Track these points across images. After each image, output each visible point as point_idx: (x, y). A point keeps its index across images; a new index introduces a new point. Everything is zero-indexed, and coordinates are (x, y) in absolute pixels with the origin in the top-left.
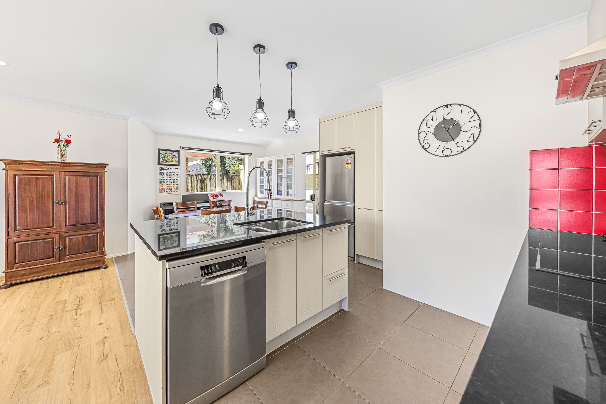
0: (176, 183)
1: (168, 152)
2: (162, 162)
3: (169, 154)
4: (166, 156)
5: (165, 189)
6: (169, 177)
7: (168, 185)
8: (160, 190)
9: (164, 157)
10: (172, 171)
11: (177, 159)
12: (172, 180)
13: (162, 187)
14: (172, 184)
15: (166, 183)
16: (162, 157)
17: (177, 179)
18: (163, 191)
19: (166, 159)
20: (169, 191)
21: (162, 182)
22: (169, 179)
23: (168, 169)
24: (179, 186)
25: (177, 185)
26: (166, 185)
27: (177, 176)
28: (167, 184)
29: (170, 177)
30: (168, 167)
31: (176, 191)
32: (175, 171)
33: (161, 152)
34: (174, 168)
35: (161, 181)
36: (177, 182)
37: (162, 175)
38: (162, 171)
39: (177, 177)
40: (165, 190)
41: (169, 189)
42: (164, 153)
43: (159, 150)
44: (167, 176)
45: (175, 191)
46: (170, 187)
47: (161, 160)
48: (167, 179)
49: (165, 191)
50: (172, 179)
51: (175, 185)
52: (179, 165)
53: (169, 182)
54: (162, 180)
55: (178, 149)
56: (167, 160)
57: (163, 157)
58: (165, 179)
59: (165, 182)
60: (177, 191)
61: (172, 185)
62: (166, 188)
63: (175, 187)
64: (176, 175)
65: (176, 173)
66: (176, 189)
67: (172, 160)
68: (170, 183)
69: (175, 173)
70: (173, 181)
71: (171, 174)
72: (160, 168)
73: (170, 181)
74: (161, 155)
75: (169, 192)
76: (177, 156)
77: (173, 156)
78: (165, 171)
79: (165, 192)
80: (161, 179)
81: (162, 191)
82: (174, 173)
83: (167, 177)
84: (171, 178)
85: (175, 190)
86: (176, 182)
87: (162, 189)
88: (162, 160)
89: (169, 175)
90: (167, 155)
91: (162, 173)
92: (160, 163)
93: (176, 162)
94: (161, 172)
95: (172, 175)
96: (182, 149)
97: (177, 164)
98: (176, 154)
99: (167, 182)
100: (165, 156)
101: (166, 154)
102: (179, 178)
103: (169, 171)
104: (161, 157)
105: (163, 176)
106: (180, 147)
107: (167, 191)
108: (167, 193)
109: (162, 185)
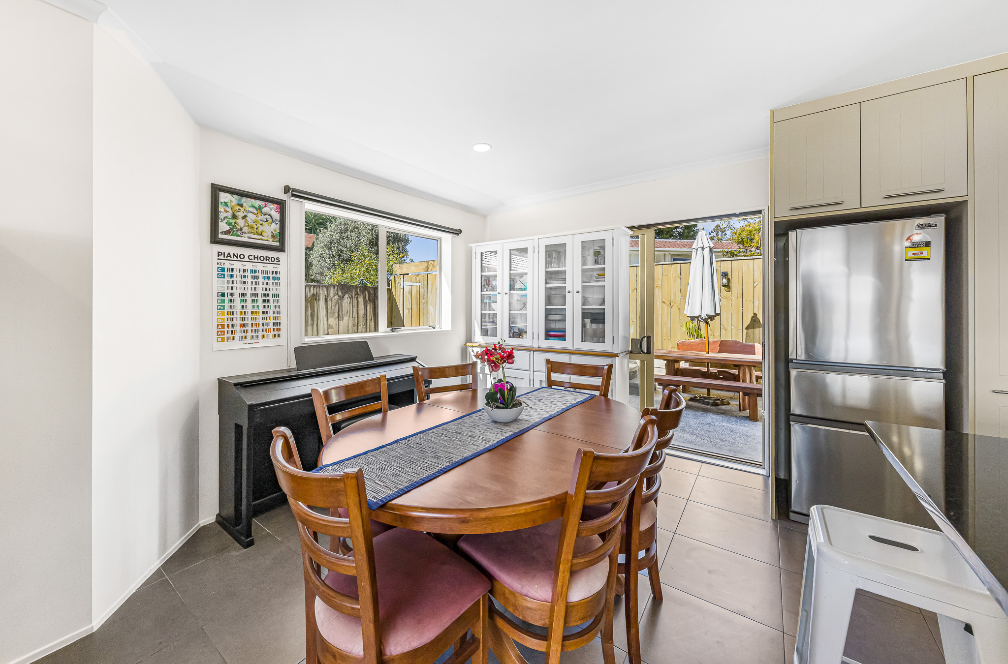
0: (272, 309)
1: (247, 202)
2: (227, 233)
3: (251, 209)
4: (240, 214)
5: (238, 328)
6: (249, 286)
7: (246, 316)
8: (220, 333)
9: (234, 217)
10: (260, 267)
11: (275, 227)
12: (260, 299)
13: (226, 323)
14: (261, 309)
15: (238, 309)
16: (225, 215)
17: (275, 295)
18: (230, 335)
19: (241, 222)
20: (249, 334)
21: (226, 304)
22: (249, 292)
23: (246, 259)
24: (283, 319)
25: (276, 315)
26: (241, 313)
27: (277, 284)
28: (243, 311)
29: (254, 286)
30: (247, 252)
31: (272, 333)
32: (270, 268)
33: (224, 197)
34: (267, 258)
35: (223, 301)
36: (275, 304)
37: (227, 279)
38: (227, 265)
39: (275, 287)
40: (235, 332)
41: (249, 328)
42: (233, 204)
43: (216, 190)
44: (245, 283)
45: (268, 336)
46: (254, 322)
47: (223, 226)
48: (242, 295)
49: (237, 335)
50: (260, 292)
51: (268, 316)
52: (281, 249)
53: (249, 304)
54: (226, 299)
55: (281, 196)
56: (245, 229)
57: (229, 215)
58: (237, 292)
59: (238, 304)
60: (276, 333)
61: (261, 315)
62: (238, 326)
63: (268, 321)
64: (271, 281)
65: (274, 275)
66: (271, 327)
67: (261, 229)
68: (254, 307)
69: (270, 275)
70: (264, 301)
71: (257, 277)
72: (219, 254)
73: (253, 301)
74: (221, 208)
75: (249, 338)
76: (276, 216)
77: (264, 218)
78: (237, 265)
79: (237, 338)
80: (223, 295)
81: (226, 335)
82: (267, 272)
83: (242, 286)
84: (255, 289)
85: (270, 330)
86: (271, 304)
87: (226, 329)
88: (227, 228)
89: (250, 280)
90: (242, 210)
91: (226, 273)
92: (221, 236)
93: (273, 236)
94: (223, 270)
95: (260, 280)
96: (293, 195)
97: (278, 244)
98: (272, 210)
99: (243, 304)
100: (237, 214)
101: (241, 205)
102: (282, 290)
103: (249, 266)
104: (222, 215)
105: (231, 285)
106: (287, 189)
107: (243, 335)
108: (244, 341)
109: (226, 316)
